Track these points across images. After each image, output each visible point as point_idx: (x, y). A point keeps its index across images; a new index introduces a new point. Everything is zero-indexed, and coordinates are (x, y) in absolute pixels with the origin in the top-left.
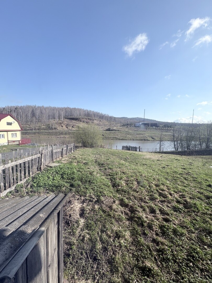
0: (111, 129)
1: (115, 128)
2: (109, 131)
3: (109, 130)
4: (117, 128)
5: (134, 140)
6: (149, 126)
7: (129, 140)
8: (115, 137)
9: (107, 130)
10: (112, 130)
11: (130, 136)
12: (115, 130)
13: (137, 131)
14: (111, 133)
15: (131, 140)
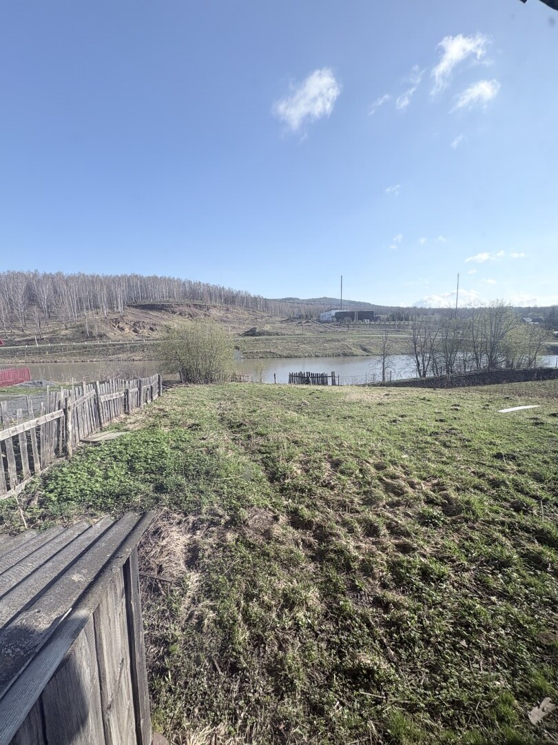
0: (257, 331)
1: (267, 328)
2: (252, 335)
3: (252, 333)
4: (274, 328)
5: (317, 356)
6: (353, 320)
7: (305, 357)
8: (268, 350)
9: (247, 334)
10: (260, 334)
11: (308, 347)
12: (269, 334)
13: (325, 332)
14: (257, 340)
15: (310, 356)
